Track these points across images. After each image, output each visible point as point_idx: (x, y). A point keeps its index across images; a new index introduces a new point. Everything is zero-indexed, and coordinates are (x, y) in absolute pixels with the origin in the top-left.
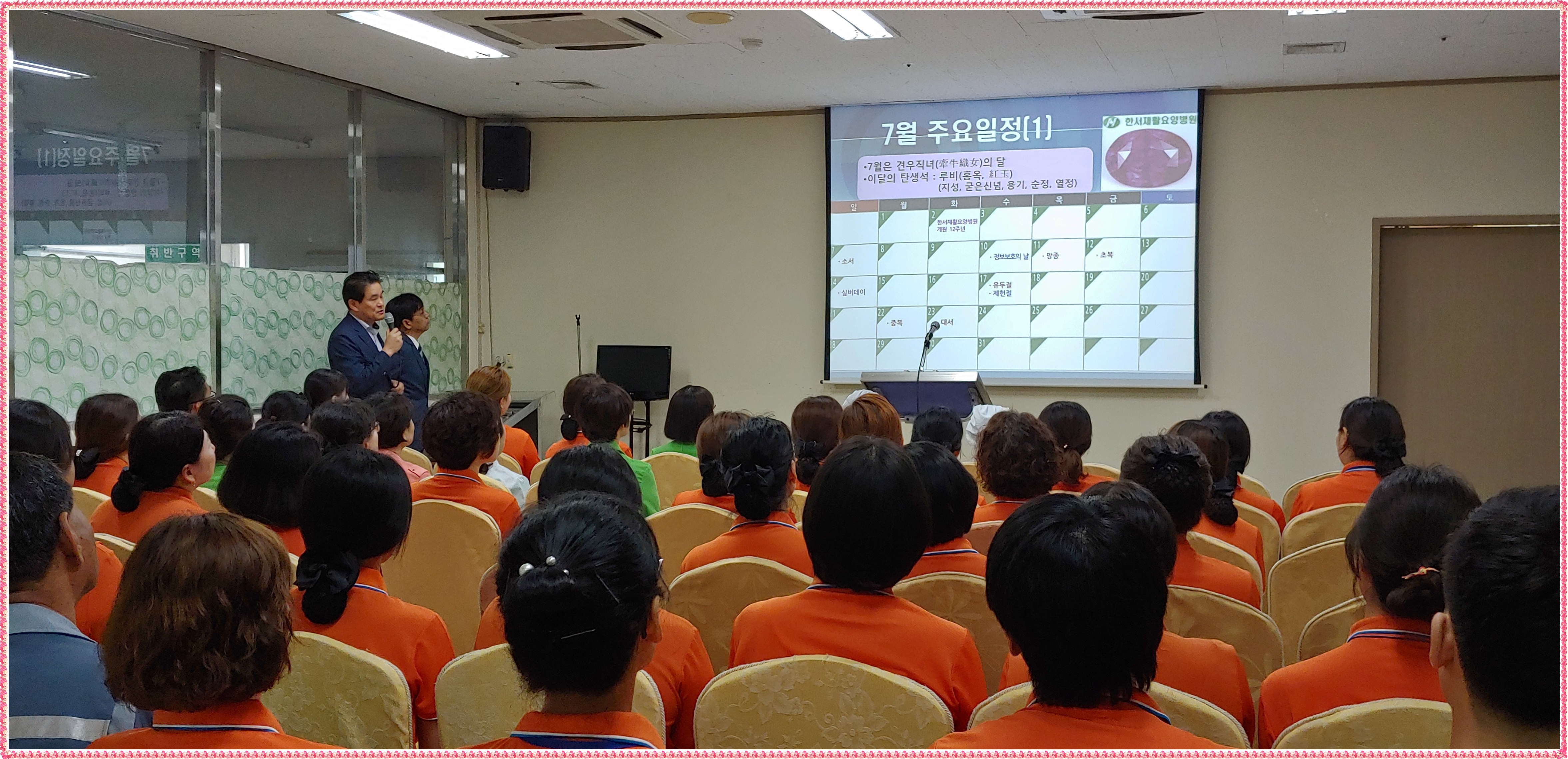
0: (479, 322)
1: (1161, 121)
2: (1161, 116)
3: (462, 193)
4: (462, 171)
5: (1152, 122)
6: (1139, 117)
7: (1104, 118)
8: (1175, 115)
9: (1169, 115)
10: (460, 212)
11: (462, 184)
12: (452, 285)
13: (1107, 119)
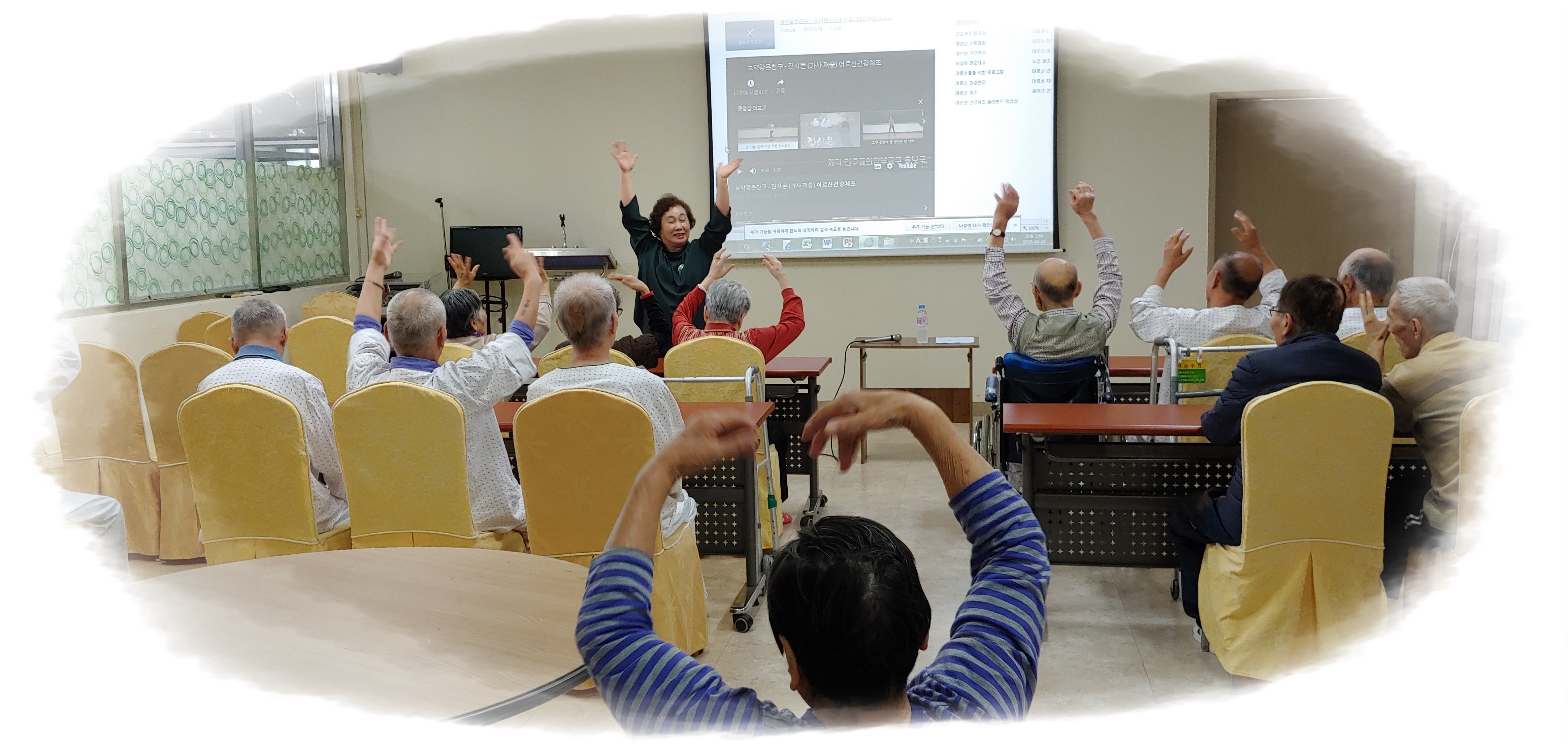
0: (357, 206)
12: (329, 169)
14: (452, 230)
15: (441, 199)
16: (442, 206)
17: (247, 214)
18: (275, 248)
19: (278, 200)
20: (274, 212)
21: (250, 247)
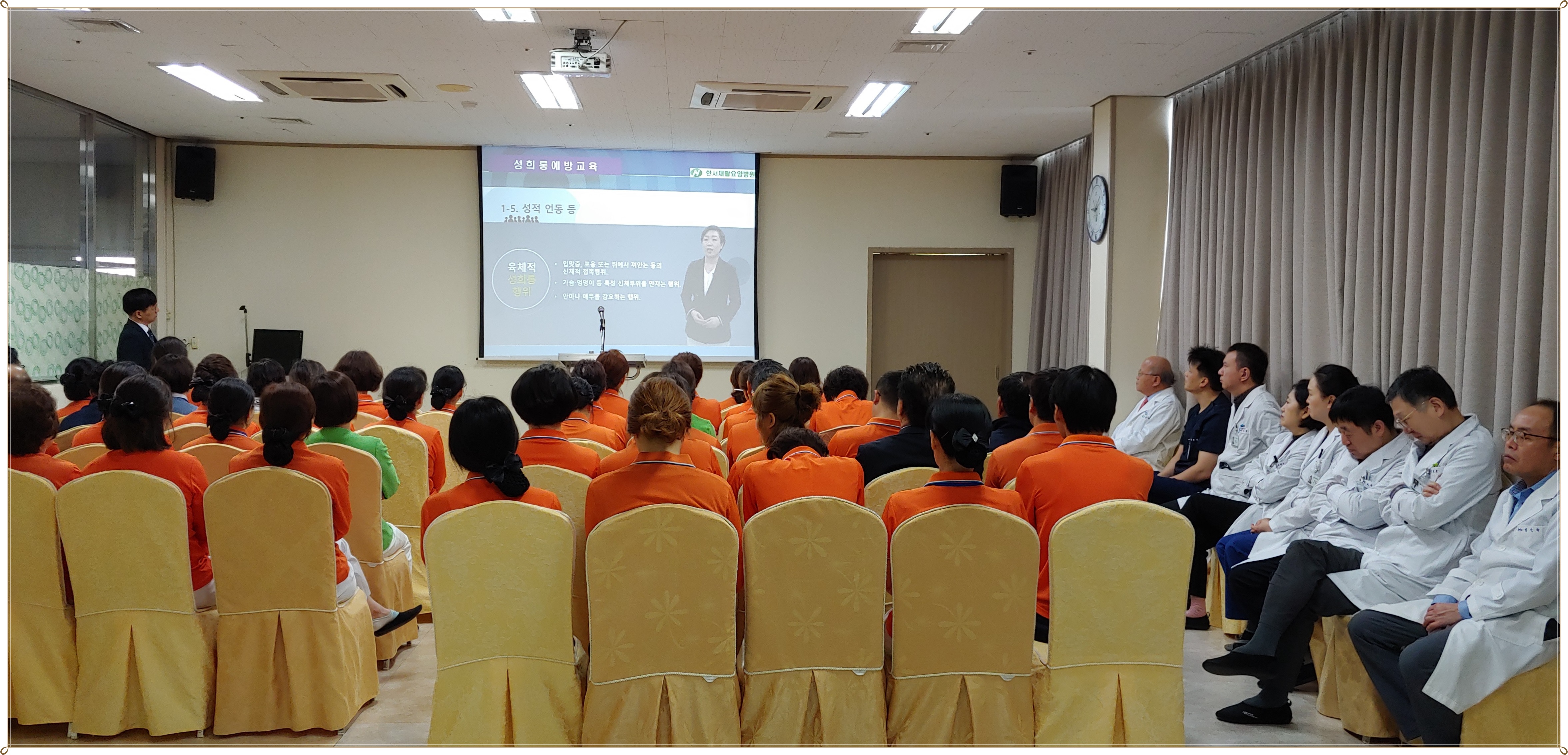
1: (731, 174)
2: (731, 170)
3: (153, 198)
4: (153, 180)
5: (724, 175)
6: (716, 170)
7: (691, 169)
8: (741, 170)
9: (737, 171)
10: (150, 214)
11: (152, 189)
12: (145, 278)
13: (693, 171)
14: (256, 331)
15: (245, 306)
16: (246, 312)
17: (88, 313)
18: (105, 344)
19: (109, 303)
20: (106, 313)
21: (88, 342)
